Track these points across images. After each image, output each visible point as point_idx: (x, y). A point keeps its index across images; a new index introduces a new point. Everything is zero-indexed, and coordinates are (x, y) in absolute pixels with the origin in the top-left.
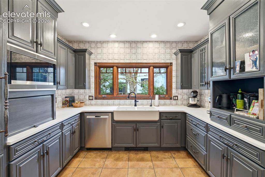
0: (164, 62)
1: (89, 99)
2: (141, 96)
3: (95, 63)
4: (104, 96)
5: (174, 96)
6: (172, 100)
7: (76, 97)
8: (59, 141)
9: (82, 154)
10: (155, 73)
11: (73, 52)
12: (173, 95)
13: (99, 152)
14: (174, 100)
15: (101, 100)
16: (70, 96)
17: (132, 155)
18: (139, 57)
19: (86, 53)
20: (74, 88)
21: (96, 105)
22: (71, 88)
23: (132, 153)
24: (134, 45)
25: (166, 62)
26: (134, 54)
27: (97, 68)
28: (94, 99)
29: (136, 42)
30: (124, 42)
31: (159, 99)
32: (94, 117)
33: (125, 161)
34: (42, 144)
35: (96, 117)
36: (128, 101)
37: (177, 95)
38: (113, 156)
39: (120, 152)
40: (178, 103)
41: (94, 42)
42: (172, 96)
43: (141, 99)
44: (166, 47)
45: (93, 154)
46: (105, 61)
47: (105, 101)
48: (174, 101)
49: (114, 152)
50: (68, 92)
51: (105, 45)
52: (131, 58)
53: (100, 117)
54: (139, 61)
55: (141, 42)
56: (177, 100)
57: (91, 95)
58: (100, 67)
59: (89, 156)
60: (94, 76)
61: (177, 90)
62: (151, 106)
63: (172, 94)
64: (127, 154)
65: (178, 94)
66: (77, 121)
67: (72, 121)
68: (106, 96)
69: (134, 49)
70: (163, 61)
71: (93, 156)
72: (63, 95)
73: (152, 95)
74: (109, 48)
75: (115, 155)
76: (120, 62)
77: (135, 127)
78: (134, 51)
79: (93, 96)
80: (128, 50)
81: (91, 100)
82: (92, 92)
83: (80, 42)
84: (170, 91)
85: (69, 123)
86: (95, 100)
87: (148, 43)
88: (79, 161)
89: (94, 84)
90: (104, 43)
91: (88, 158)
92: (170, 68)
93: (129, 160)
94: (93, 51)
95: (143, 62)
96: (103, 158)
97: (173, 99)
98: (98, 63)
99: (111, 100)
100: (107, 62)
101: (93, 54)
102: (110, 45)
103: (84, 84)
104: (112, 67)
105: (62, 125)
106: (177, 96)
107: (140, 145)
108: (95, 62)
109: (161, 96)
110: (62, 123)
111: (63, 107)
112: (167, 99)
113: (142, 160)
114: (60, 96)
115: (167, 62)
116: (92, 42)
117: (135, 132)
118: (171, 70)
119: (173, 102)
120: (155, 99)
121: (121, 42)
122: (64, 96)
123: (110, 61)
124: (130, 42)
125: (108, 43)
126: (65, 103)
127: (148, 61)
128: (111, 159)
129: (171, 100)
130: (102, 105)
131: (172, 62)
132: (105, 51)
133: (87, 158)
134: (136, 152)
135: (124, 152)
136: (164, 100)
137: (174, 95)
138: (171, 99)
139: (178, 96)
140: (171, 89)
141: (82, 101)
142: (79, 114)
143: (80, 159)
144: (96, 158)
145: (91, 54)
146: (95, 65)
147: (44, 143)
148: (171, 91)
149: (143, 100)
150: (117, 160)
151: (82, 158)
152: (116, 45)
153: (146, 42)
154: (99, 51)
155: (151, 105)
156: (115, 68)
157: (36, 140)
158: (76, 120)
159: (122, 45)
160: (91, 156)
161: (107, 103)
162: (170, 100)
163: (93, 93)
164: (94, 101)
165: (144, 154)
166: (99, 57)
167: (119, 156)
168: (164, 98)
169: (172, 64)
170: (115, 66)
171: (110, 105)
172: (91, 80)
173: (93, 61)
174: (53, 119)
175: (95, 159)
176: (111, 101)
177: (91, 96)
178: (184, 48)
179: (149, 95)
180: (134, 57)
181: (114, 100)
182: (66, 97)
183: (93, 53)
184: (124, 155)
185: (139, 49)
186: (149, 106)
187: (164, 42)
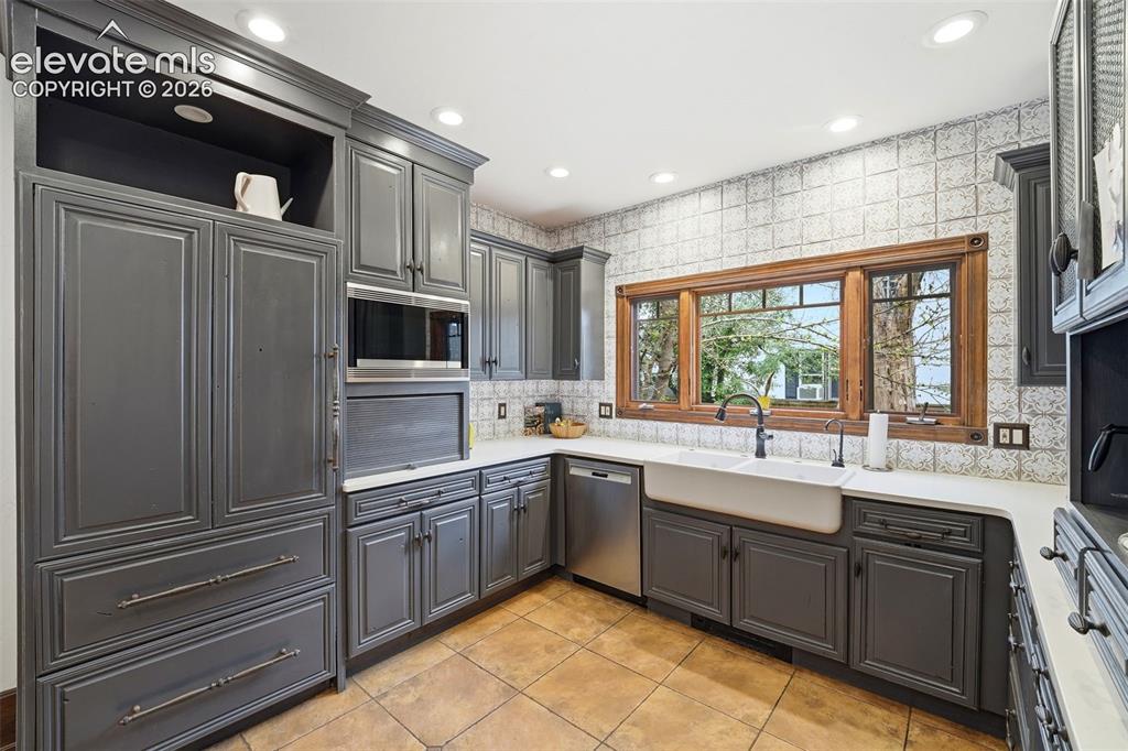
0: (931, 237)
1: (601, 416)
2: (797, 414)
3: (619, 289)
4: (641, 406)
5: (998, 427)
6: (985, 443)
7: (566, 406)
8: (468, 520)
9: (556, 588)
10: (880, 301)
11: (547, 264)
12: (992, 419)
13: (605, 599)
14: (998, 444)
15: (636, 421)
16: (551, 400)
17: (711, 652)
18: (787, 234)
19: (583, 261)
20: (551, 375)
21: (620, 436)
22: (539, 376)
23: (713, 646)
24: (761, 188)
25: (942, 236)
26: (761, 229)
27: (623, 305)
28: (614, 415)
29: (770, 174)
30: (719, 186)
31: (889, 437)
32: (588, 474)
33: (669, 659)
34: (419, 513)
35: (594, 474)
36: (733, 435)
37: (1024, 420)
38: (638, 626)
39: (672, 626)
40: (1028, 465)
41: (615, 214)
42: (985, 424)
43: (797, 430)
44: (940, 155)
45: (583, 598)
46: (648, 278)
47: (648, 426)
48: (999, 452)
49: (650, 617)
50: (547, 387)
51: (649, 217)
52: (747, 246)
53: (606, 476)
54: (786, 256)
55: (794, 164)
56: (1026, 445)
57: (605, 401)
58: (635, 300)
59: (571, 601)
60: (615, 334)
61: (1020, 393)
62: (839, 463)
63: (985, 411)
64: (690, 641)
65: (1034, 414)
66: (536, 477)
67: (518, 475)
68: (651, 406)
69: (761, 204)
70: (920, 236)
71: (580, 605)
72: (528, 397)
73: (853, 411)
74: (663, 224)
75: (649, 625)
76: (703, 271)
77: (725, 540)
78: (761, 213)
79: (610, 405)
80: (735, 217)
81: (605, 416)
82: (608, 390)
83: (578, 224)
84: (972, 392)
85: (505, 478)
86: (619, 420)
87: (830, 160)
88: (536, 603)
89: (614, 362)
90: (648, 209)
91: (564, 604)
92: (972, 269)
93: (685, 660)
94: (611, 248)
95: (807, 255)
96: (603, 621)
97: (991, 441)
98: (628, 287)
99: (669, 424)
100: (655, 279)
101: (611, 259)
102: (668, 211)
103: (575, 365)
104: (676, 295)
105: (480, 478)
106: (1026, 429)
107: (745, 624)
108: (620, 284)
109: (909, 419)
110: (481, 474)
111: (526, 433)
112: (951, 437)
113: (738, 683)
114: (517, 400)
115: (949, 235)
116: (609, 215)
117: (725, 563)
118: (980, 278)
119: (998, 458)
120: (867, 435)
121: (706, 188)
122: (531, 402)
123: (668, 275)
124: (744, 181)
125: (661, 204)
126: (533, 422)
127: (831, 249)
128: (626, 634)
129: (980, 448)
130: (639, 438)
131: (981, 230)
132: (649, 237)
133: (560, 602)
134: (731, 648)
135: (685, 631)
136: (931, 444)
137: (999, 419)
138: (977, 437)
139: (1032, 423)
140: (979, 380)
141: (580, 420)
142: (548, 459)
143: (543, 598)
144: (584, 612)
145: (604, 258)
146: (617, 297)
147: (424, 512)
148: (979, 392)
149: (804, 434)
150: (643, 643)
151: (549, 597)
152: (690, 204)
153: (823, 157)
154: (631, 241)
155: (841, 460)
156: (685, 296)
157: (403, 498)
158: (531, 473)
159: (709, 201)
160: (575, 600)
161: (654, 432)
162: (972, 447)
163: (613, 394)
164: (615, 424)
165: (763, 667)
166: (630, 263)
167: (659, 637)
168: (931, 433)
169: (987, 242)
170: (685, 289)
171: (664, 442)
172: (606, 347)
173: (612, 280)
174: (462, 459)
175: (578, 614)
176: (668, 428)
177: (605, 405)
178: (1033, 139)
179: (842, 410)
180: (761, 238)
181: (680, 425)
182: (537, 405)
183: (613, 253)
184: (679, 639)
185: (788, 198)
186: (829, 465)
187: (925, 132)
